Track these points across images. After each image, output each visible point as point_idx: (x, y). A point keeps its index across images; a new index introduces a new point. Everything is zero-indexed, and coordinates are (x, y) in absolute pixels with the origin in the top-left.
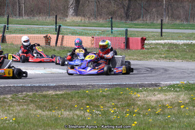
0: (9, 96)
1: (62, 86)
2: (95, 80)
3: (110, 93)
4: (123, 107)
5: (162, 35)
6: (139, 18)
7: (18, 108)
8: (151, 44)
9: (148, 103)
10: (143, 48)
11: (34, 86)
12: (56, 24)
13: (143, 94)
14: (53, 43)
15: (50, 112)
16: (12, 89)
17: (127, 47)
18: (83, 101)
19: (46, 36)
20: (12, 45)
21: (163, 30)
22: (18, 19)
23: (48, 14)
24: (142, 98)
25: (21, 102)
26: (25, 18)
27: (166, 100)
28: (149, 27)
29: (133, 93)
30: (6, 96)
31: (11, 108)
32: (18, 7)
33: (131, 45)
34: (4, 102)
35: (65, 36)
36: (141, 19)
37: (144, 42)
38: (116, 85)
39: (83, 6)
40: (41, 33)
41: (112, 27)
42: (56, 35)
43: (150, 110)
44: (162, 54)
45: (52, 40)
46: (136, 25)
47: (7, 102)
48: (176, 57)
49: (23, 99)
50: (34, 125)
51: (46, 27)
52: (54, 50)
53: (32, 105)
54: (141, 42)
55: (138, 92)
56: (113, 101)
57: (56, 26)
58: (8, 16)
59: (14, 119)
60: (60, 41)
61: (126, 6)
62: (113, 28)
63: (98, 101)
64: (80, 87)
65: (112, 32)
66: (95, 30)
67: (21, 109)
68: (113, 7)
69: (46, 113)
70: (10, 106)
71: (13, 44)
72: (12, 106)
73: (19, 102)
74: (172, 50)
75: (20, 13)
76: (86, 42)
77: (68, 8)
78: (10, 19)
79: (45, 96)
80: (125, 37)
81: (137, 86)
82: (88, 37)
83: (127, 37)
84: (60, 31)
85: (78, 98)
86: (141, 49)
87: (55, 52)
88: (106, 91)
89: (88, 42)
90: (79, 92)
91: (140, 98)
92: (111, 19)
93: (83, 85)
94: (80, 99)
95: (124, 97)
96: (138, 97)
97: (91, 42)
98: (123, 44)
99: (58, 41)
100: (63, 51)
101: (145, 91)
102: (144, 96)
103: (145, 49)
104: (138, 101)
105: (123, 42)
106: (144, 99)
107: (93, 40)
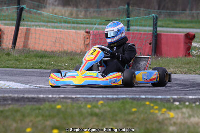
1: (5, 99)
3: (108, 108)
9: (192, 129)
13: (183, 113)
14: (8, 42)
17: (155, 53)
18: (48, 122)
24: (179, 120)
29: (160, 110)
33: (164, 48)
35: (33, 29)
37: (191, 43)
42: (14, 28)
45: (5, 37)
52: (9, 54)
54: (186, 43)
55: (170, 109)
56: (115, 124)
60: (23, 40)
63: (80, 124)
76: (74, 41)
80: (152, 32)
81: (170, 101)
82: (79, 31)
83: (156, 32)
84: (23, 18)
85: (37, 116)
86: (186, 56)
87: (10, 58)
88: (100, 106)
89: (78, 42)
90: (42, 107)
91: (175, 120)
92: (127, 7)
93: (53, 97)
94: (40, 118)
95: (138, 118)
96: (170, 119)
97: (85, 42)
98: (149, 45)
99: (18, 40)
100: (26, 57)
101: (187, 107)
102: (184, 115)
103: (194, 56)
104: (171, 125)
105: (149, 42)
106: (183, 121)
107: (88, 38)
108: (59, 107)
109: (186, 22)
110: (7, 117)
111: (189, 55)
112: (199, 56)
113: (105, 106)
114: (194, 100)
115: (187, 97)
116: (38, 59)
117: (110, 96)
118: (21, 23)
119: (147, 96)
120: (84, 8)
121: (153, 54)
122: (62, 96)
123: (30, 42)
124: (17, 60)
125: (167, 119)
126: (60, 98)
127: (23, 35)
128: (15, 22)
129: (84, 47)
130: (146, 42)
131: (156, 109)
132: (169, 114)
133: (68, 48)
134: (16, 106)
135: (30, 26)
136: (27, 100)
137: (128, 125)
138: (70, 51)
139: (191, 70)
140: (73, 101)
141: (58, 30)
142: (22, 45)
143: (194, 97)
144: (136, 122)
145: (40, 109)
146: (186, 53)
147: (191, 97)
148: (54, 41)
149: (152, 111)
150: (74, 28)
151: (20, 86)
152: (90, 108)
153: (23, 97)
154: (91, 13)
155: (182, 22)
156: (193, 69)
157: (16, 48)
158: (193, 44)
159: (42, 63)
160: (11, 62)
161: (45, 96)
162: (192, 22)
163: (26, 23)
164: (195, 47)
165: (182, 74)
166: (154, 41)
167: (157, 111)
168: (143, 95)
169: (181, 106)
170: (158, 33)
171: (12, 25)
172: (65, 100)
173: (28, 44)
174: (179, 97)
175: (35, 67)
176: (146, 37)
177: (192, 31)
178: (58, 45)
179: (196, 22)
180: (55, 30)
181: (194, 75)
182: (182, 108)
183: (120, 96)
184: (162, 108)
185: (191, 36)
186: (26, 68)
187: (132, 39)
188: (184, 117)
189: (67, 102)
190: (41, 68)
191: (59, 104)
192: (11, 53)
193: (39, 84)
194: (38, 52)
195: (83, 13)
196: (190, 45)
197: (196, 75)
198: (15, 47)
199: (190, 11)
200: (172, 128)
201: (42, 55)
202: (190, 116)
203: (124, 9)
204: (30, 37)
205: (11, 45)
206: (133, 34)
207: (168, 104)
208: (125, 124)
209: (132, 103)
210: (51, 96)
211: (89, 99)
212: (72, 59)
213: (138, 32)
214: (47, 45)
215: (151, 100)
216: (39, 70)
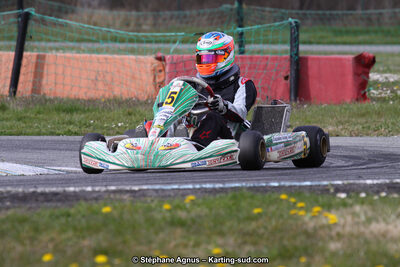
8: (394, 83)
9: (374, 247)
13: (354, 214)
17: (296, 95)
24: (348, 229)
29: (307, 209)
37: (367, 74)
42: (12, 54)
54: (356, 74)
55: (328, 207)
56: (220, 241)
60: (31, 78)
63: (150, 242)
76: (133, 77)
80: (288, 55)
81: (328, 190)
82: (141, 57)
83: (297, 54)
84: (28, 34)
85: (63, 231)
86: (357, 100)
87: (6, 116)
88: (188, 206)
89: (141, 79)
90: (72, 211)
91: (339, 229)
92: (236, 5)
93: (94, 191)
94: (70, 233)
95: (266, 228)
96: (330, 227)
97: (154, 79)
98: (284, 81)
99: (22, 78)
100: (39, 113)
101: (362, 202)
102: (356, 220)
103: (373, 99)
104: (331, 238)
105: (283, 74)
106: (355, 231)
107: (160, 71)
108: (107, 209)
109: (355, 33)
110: (2, 235)
111: (364, 97)
112: (383, 100)
113: (199, 205)
114: (376, 189)
115: (362, 181)
116: (62, 115)
117: (208, 186)
118: (26, 43)
119: (282, 183)
120: (152, 10)
121: (293, 98)
122: (113, 188)
123: (44, 81)
124: (19, 120)
125: (323, 227)
126: (107, 191)
127: (31, 68)
128: (14, 43)
129: (153, 89)
130: (277, 74)
131: (301, 208)
132: (326, 217)
133: (120, 91)
134: (20, 211)
135: (44, 49)
136: (41, 198)
137: (245, 243)
138: (125, 96)
139: (369, 127)
140: (134, 197)
141: (101, 56)
142: (29, 87)
143: (375, 182)
144: (261, 236)
145: (69, 215)
146: (358, 94)
147: (369, 182)
148: (93, 78)
149: (293, 212)
150: (132, 51)
151: (28, 171)
152: (169, 211)
153: (34, 192)
154: (165, 20)
155: (348, 32)
156: (373, 126)
157: (18, 95)
158: (370, 75)
159: (70, 123)
160: (8, 124)
161: (77, 189)
162: (367, 32)
163: (36, 44)
164: (376, 82)
165: (351, 136)
166: (293, 72)
167: (302, 213)
168: (275, 180)
169: (350, 201)
170: (301, 55)
171: (8, 48)
172: (118, 196)
173: (40, 85)
174: (346, 182)
175: (58, 132)
176: (276, 64)
177: (368, 50)
178: (100, 86)
179: (376, 32)
180: (94, 55)
181: (375, 138)
182: (351, 205)
183: (228, 185)
184: (313, 206)
185: (367, 61)
186: (39, 134)
187: (250, 68)
188: (358, 224)
189: (121, 200)
190: (69, 133)
191: (105, 205)
192: (7, 104)
193: (66, 166)
194: (61, 100)
195: (150, 21)
196: (365, 78)
197: (379, 139)
198: (15, 93)
199: (362, 9)
200: (333, 246)
201: (70, 107)
202: (369, 221)
203: (232, 10)
204: (45, 72)
205: (7, 88)
206: (251, 58)
207: (324, 197)
208: (240, 241)
209: (252, 197)
210: (89, 189)
211: (168, 193)
212: (130, 114)
213: (261, 55)
214: (80, 88)
215: (290, 190)
216: (65, 138)
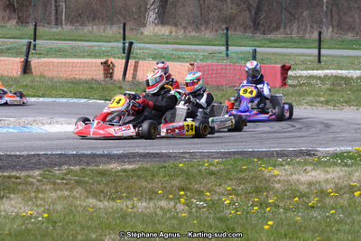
0: (37, 173)
1: (134, 155)
2: (195, 144)
3: (222, 167)
4: (248, 195)
5: (319, 61)
6: (278, 28)
7: (54, 195)
8: (300, 77)
9: (294, 187)
10: (284, 84)
11: (84, 154)
12: (124, 39)
13: (286, 170)
14: (118, 74)
15: (111, 203)
16: (43, 159)
18: (174, 182)
19: (106, 63)
20: (43, 79)
21: (323, 51)
22: (54, 30)
23: (110, 20)
24: (283, 178)
25: (58, 184)
26: (67, 28)
27: (327, 181)
28: (296, 45)
29: (266, 168)
30: (31, 173)
31: (41, 195)
32: (53, 7)
34: (26, 183)
35: (141, 62)
36: (282, 30)
38: (234, 153)
39: (174, 6)
40: (95, 57)
41: (227, 46)
43: (297, 199)
44: (319, 96)
45: (115, 69)
46: (272, 41)
47: (32, 184)
48: (346, 102)
49: (63, 179)
50: (82, 227)
51: (106, 46)
52: (120, 88)
53: (79, 189)
54: (282, 74)
55: (275, 166)
56: (230, 183)
57: (124, 43)
58: (36, 26)
59: (45, 215)
60: (132, 71)
61: (254, 6)
62: (230, 48)
63: (201, 183)
64: (168, 156)
65: (227, 55)
66: (196, 51)
67: (59, 197)
68: (230, 9)
69: (105, 204)
70: (38, 191)
71: (44, 77)
72: (42, 192)
73: (55, 184)
74: (339, 88)
75: (57, 19)
76: (179, 73)
77: (146, 10)
78: (40, 30)
79: (103, 173)
81: (273, 154)
84: (132, 52)
85: (165, 177)
86: (282, 86)
88: (216, 164)
89: (183, 73)
90: (166, 165)
91: (279, 178)
92: (225, 31)
93: (173, 153)
94: (167, 178)
95: (248, 176)
96: (275, 176)
99: (128, 72)
101: (289, 164)
102: (286, 173)
103: (289, 85)
104: (276, 182)
106: (286, 179)
108: (181, 165)
110: (139, 177)
112: (294, 86)
113: (220, 164)
125: (272, 176)
126: (179, 153)
128: (125, 56)
131: (263, 167)
132: (274, 172)
135: (138, 59)
140: (191, 155)
142: (131, 76)
144: (247, 180)
145: (165, 167)
149: (260, 168)
152: (207, 166)
153: (148, 153)
154: (189, 32)
155: (277, 41)
157: (126, 80)
161: (166, 151)
164: (291, 76)
167: (264, 169)
169: (284, 163)
171: (122, 58)
173: (136, 75)
182: (284, 165)
184: (268, 166)
185: (287, 68)
189: (185, 158)
192: (122, 85)
196: (286, 75)
198: (125, 78)
200: (277, 186)
202: (292, 174)
203: (223, 33)
204: (138, 69)
205: (121, 77)
208: (238, 183)
209: (242, 160)
210: (171, 151)
211: (205, 154)
